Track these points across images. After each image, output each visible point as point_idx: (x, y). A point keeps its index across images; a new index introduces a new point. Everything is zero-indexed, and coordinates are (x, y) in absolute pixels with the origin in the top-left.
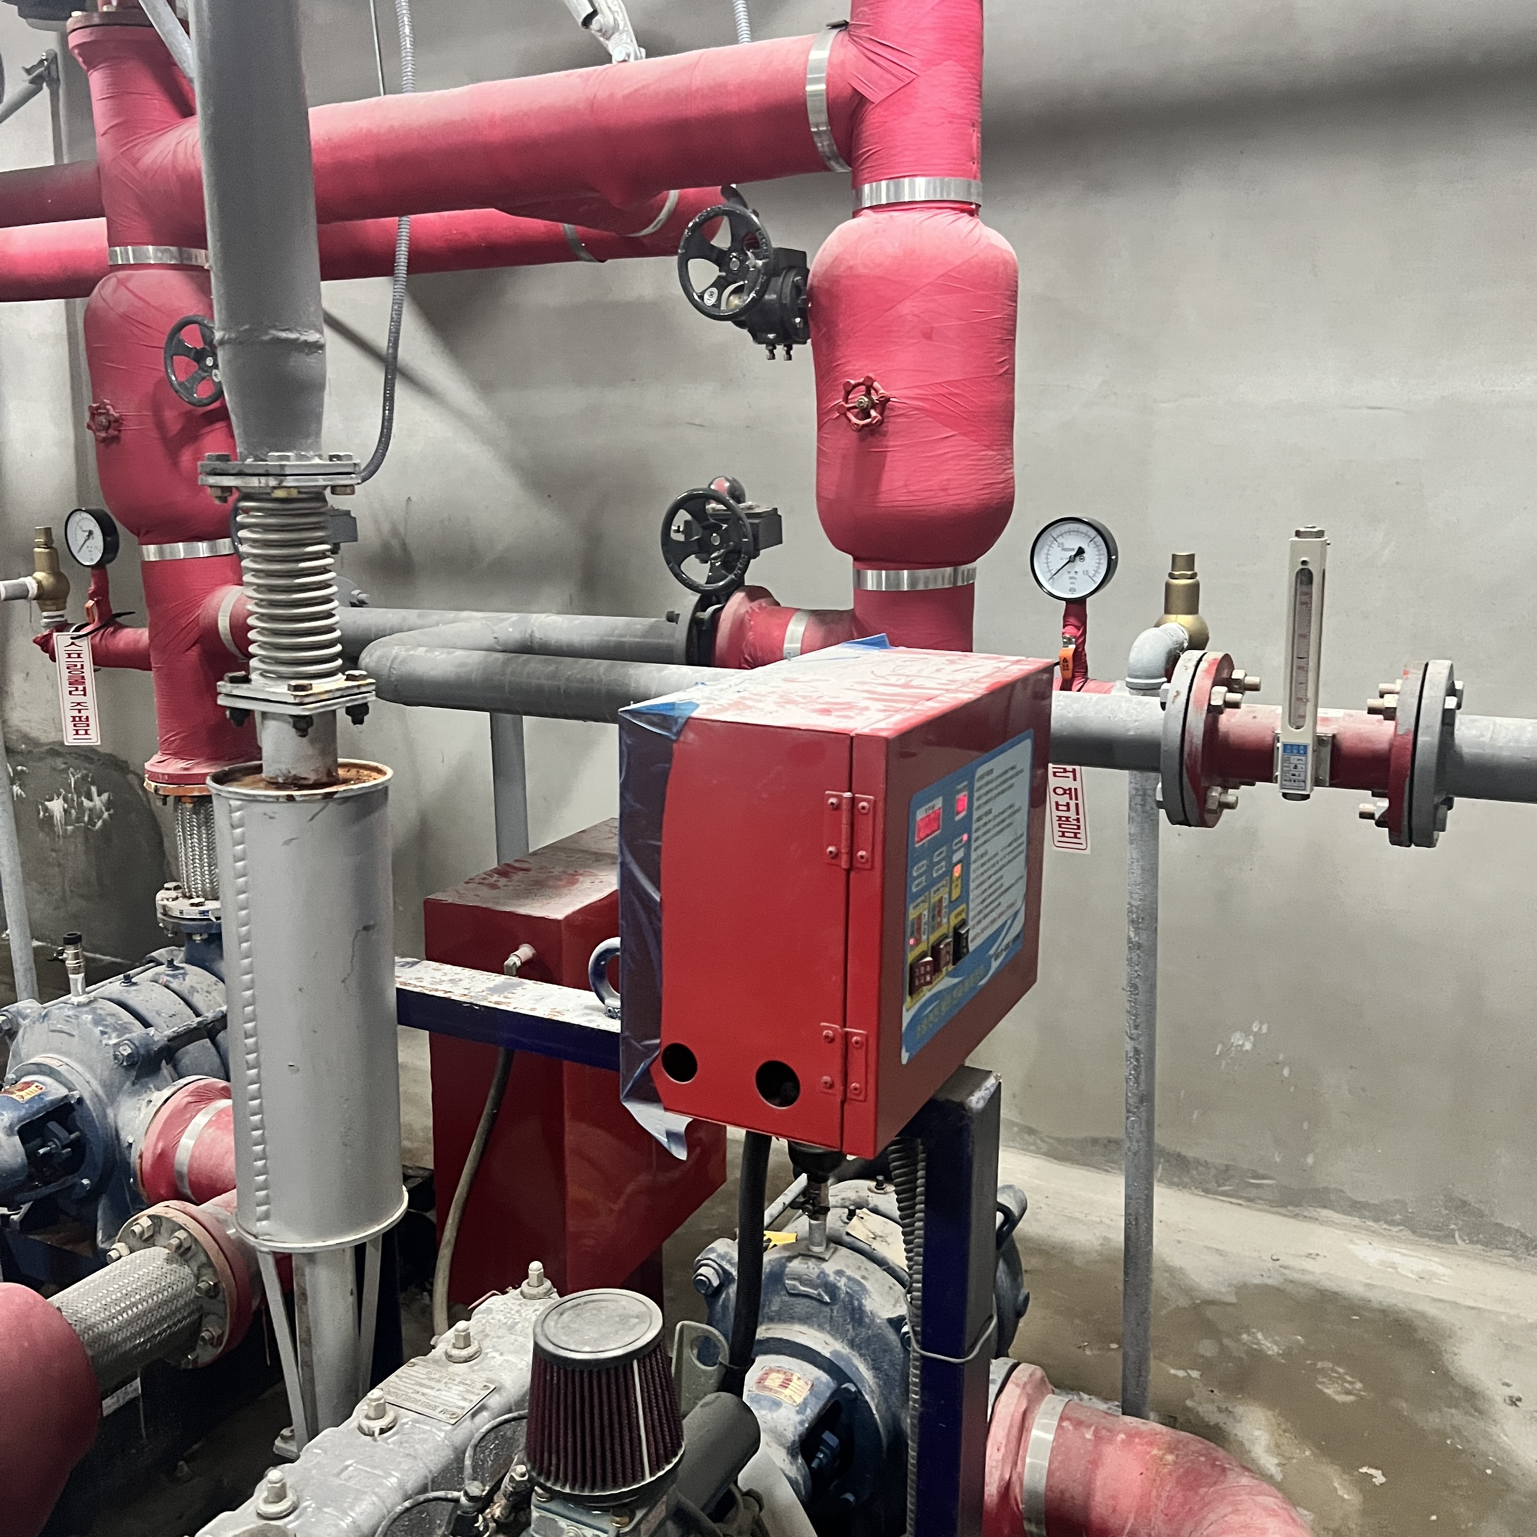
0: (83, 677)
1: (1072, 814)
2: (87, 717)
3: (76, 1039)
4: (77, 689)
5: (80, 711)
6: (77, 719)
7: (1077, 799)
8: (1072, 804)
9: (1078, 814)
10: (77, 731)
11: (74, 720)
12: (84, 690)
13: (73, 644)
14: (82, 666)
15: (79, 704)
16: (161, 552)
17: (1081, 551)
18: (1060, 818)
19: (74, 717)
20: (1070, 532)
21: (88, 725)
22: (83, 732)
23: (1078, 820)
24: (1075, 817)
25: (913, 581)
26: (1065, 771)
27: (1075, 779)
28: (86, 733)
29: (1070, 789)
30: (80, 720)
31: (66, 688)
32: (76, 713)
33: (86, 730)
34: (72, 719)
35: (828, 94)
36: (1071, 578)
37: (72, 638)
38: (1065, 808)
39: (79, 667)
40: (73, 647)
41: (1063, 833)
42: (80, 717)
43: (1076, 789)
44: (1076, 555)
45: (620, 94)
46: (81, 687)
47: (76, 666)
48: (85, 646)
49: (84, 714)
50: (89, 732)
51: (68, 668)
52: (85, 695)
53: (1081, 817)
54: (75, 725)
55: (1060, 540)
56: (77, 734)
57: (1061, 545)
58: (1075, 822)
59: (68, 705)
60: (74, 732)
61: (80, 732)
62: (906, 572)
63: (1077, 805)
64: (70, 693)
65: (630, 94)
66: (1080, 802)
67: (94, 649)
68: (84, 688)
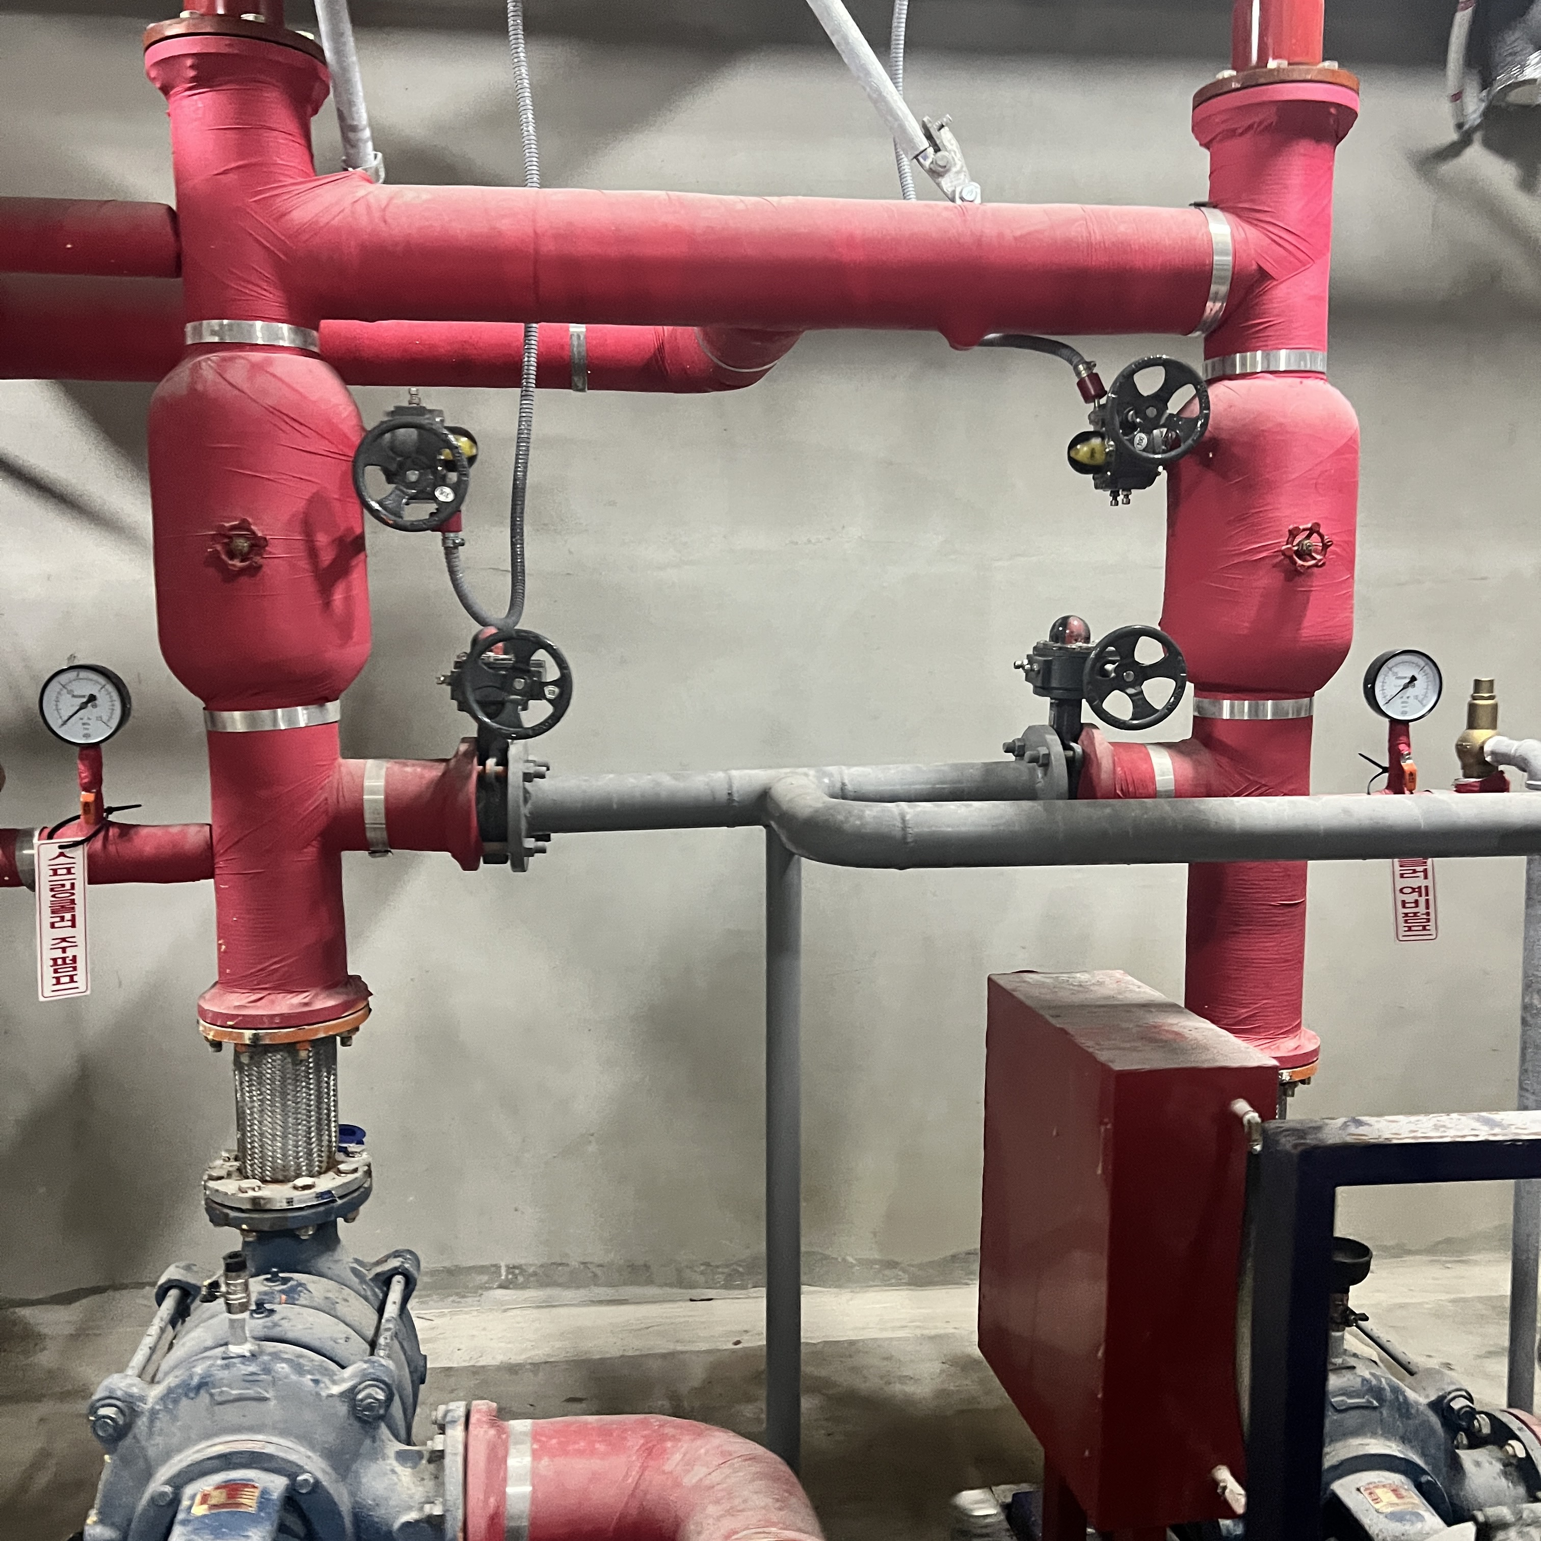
0: (73, 902)
1: (1422, 909)
2: (75, 957)
3: (273, 1403)
4: (62, 919)
5: (64, 950)
6: (60, 962)
7: (1427, 895)
8: (1422, 900)
9: (1427, 908)
10: (58, 979)
11: (55, 963)
12: (73, 918)
13: (62, 854)
14: (73, 885)
15: (64, 940)
16: (252, 721)
17: (1413, 679)
18: (1406, 915)
19: (55, 960)
20: (1403, 662)
21: (75, 969)
22: (67, 979)
23: (1428, 914)
24: (1425, 911)
25: (1275, 711)
26: (1415, 871)
27: (1426, 877)
28: (72, 981)
29: (1420, 888)
30: (64, 963)
31: (47, 917)
32: (58, 954)
33: (71, 977)
34: (51, 963)
35: (1234, 267)
36: (1403, 702)
37: (60, 847)
38: (1413, 905)
39: (68, 886)
40: (62, 860)
41: (1410, 927)
42: (64, 959)
43: (1426, 887)
44: (1409, 683)
45: (1009, 234)
46: (68, 916)
47: (63, 886)
48: (79, 857)
49: (70, 953)
50: (75, 978)
51: (52, 890)
52: (73, 926)
53: (1431, 910)
54: (56, 971)
55: (1395, 669)
56: (58, 983)
57: (1395, 674)
58: (1425, 917)
59: (48, 943)
60: (54, 981)
61: (63, 980)
62: (1270, 702)
63: (1427, 900)
64: (53, 925)
65: (1022, 236)
66: (1431, 897)
67: (92, 860)
68: (74, 916)
